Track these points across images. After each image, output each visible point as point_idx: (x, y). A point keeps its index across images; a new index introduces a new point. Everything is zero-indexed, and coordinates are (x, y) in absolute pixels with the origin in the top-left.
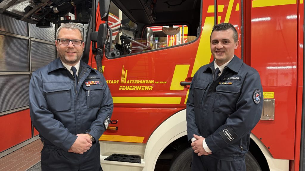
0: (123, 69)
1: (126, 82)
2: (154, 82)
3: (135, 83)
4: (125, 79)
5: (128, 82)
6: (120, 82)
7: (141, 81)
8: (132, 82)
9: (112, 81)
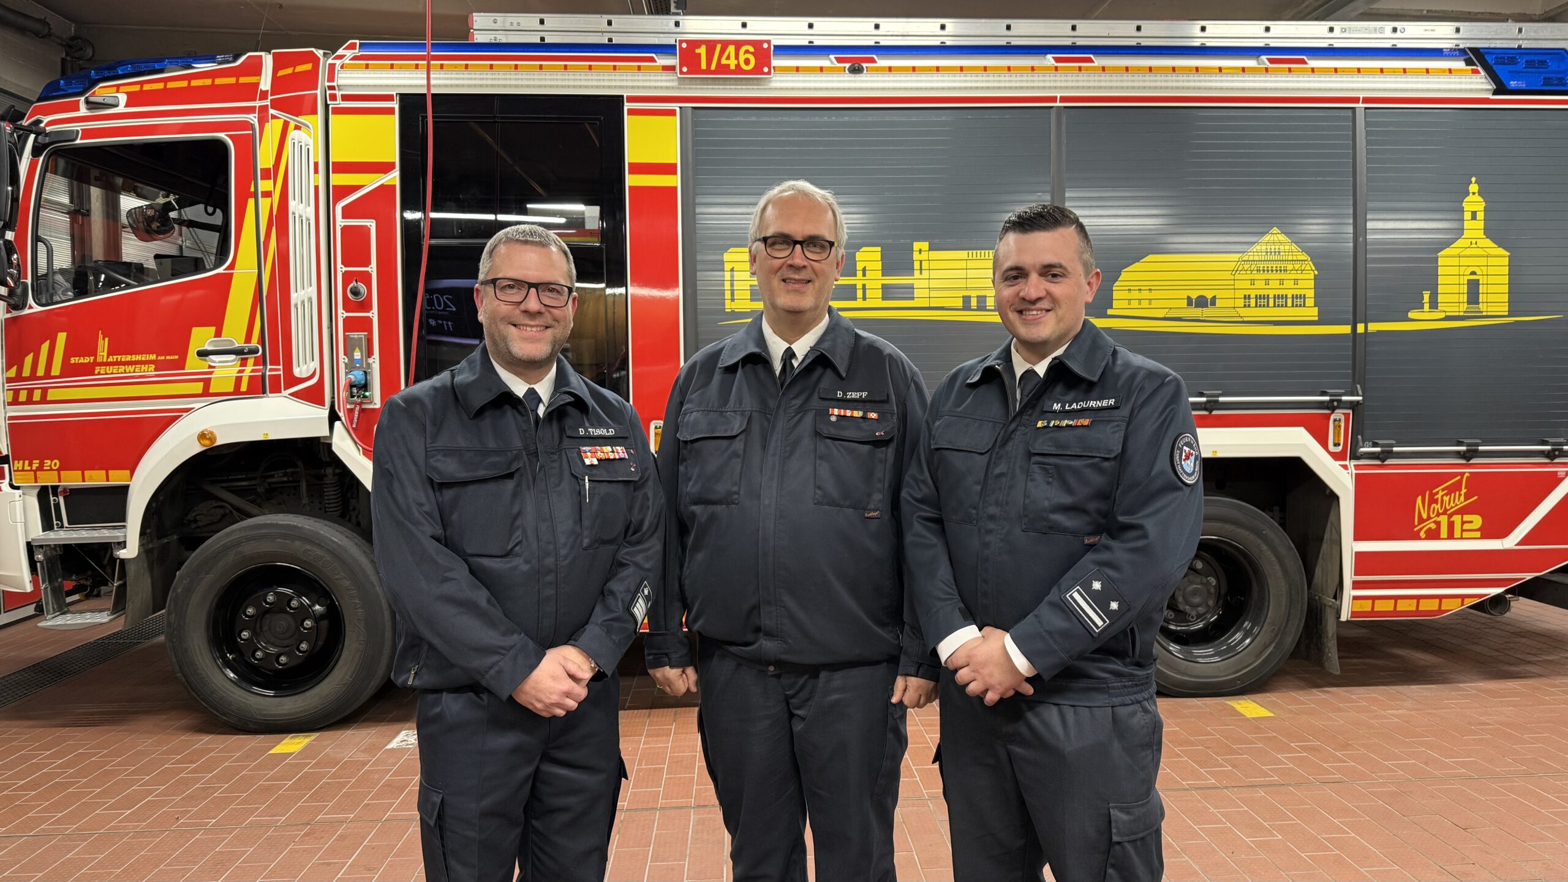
0: (101, 337)
1: (108, 358)
2: (157, 357)
3: (123, 360)
4: (105, 354)
5: (110, 359)
6: (95, 359)
7: (133, 356)
8: (117, 359)
9: (82, 358)
